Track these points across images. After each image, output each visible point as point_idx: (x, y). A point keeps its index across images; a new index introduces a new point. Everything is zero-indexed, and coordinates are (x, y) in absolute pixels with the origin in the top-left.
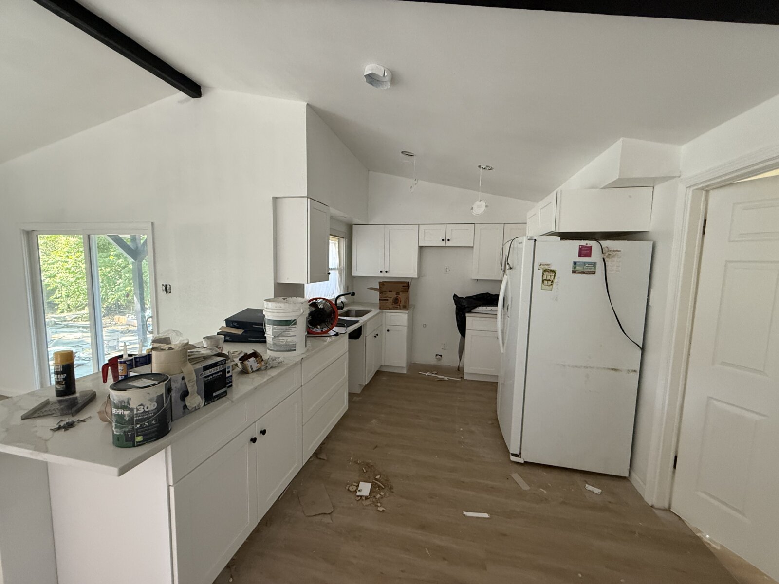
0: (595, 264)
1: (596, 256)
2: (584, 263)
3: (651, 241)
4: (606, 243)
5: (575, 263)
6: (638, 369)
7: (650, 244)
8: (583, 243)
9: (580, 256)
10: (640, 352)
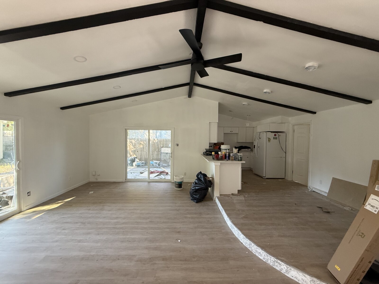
0: (277, 137)
1: (277, 136)
2: (275, 137)
3: (285, 133)
4: (278, 133)
5: (274, 137)
6: (285, 157)
7: (285, 134)
8: (275, 133)
9: (275, 136)
10: (285, 154)
